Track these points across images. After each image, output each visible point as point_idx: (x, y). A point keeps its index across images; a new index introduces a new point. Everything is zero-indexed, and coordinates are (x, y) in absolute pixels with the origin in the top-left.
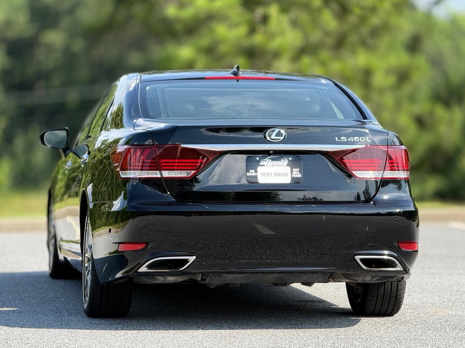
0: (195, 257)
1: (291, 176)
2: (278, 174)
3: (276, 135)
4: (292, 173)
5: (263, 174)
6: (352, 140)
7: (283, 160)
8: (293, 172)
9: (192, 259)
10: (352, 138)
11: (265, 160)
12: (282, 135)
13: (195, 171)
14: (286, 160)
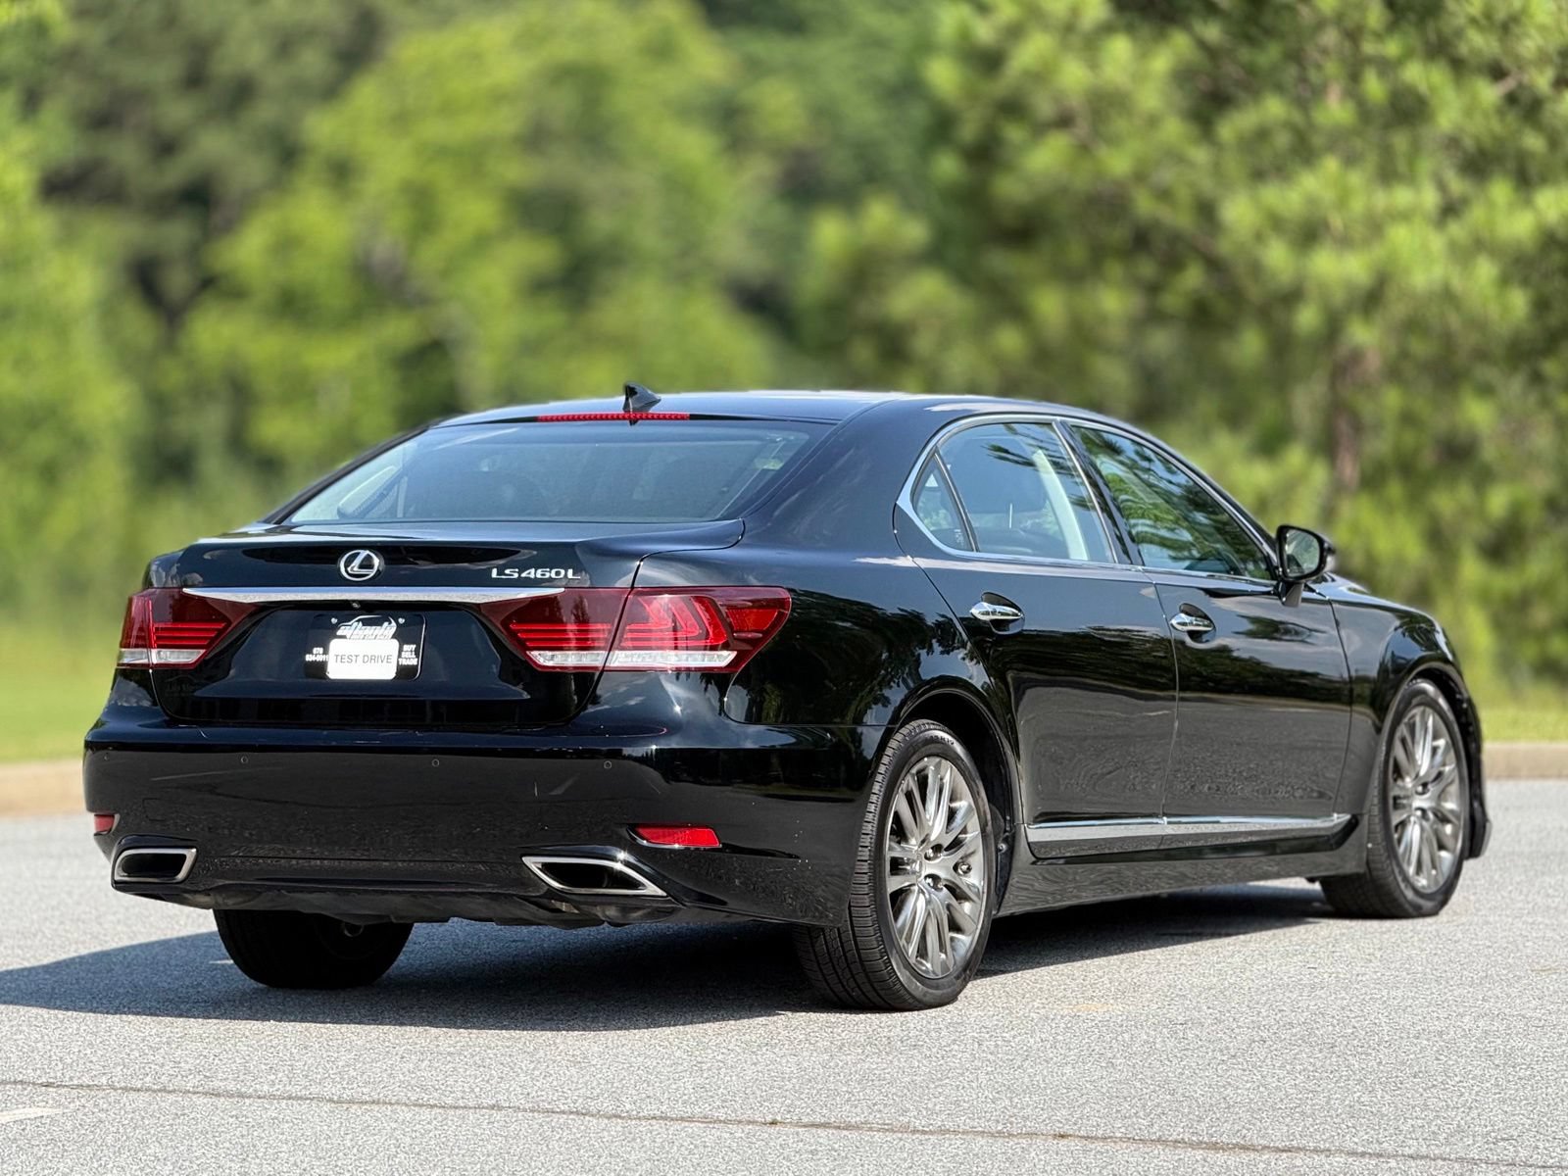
0: (194, 850)
1: (398, 662)
2: (373, 658)
3: (361, 567)
4: (400, 656)
5: (339, 658)
6: (532, 576)
7: (386, 624)
8: (403, 653)
9: (190, 854)
10: (533, 570)
11: (350, 623)
12: (371, 567)
13: (202, 651)
14: (394, 624)
